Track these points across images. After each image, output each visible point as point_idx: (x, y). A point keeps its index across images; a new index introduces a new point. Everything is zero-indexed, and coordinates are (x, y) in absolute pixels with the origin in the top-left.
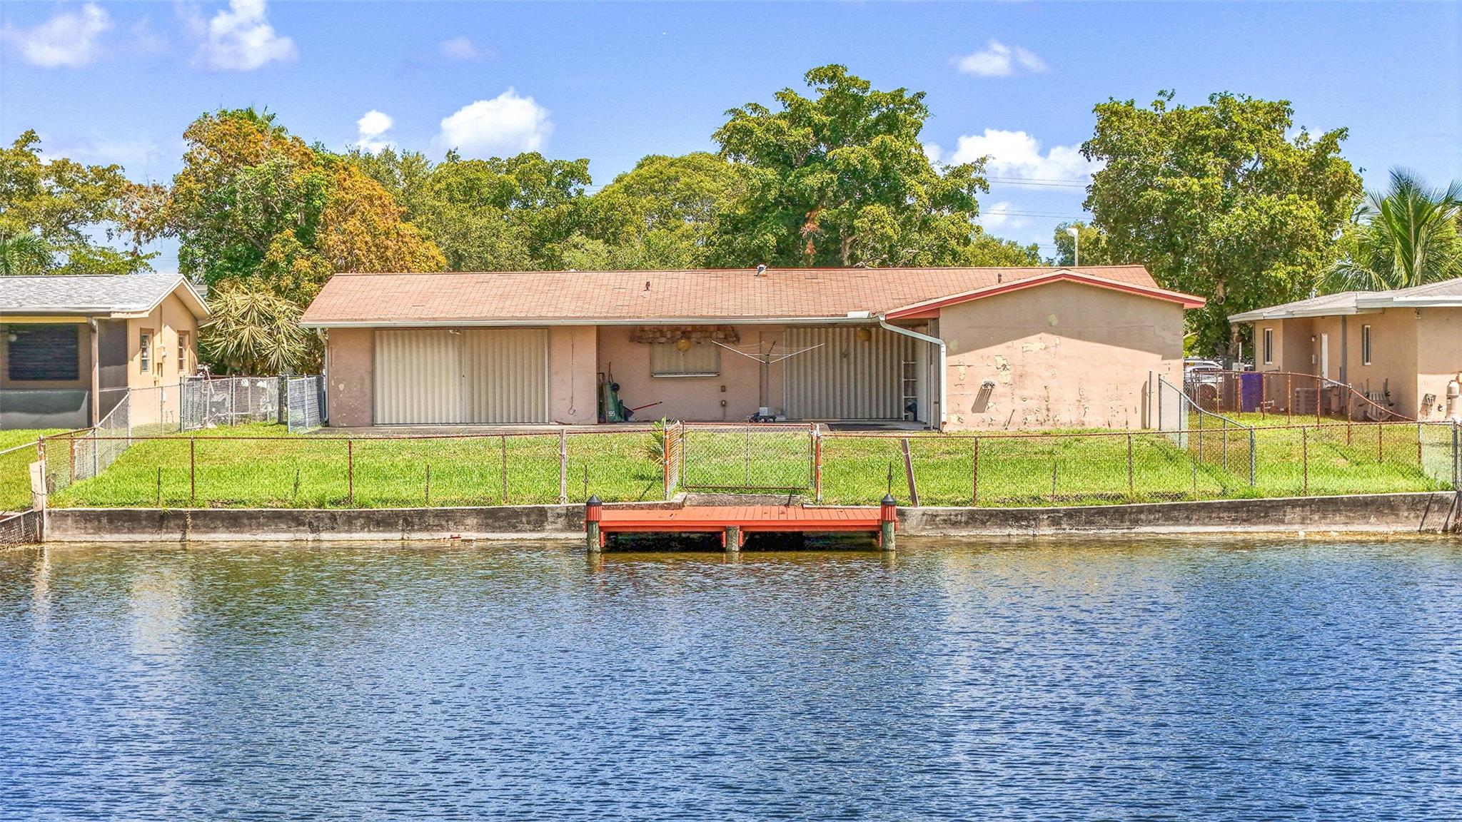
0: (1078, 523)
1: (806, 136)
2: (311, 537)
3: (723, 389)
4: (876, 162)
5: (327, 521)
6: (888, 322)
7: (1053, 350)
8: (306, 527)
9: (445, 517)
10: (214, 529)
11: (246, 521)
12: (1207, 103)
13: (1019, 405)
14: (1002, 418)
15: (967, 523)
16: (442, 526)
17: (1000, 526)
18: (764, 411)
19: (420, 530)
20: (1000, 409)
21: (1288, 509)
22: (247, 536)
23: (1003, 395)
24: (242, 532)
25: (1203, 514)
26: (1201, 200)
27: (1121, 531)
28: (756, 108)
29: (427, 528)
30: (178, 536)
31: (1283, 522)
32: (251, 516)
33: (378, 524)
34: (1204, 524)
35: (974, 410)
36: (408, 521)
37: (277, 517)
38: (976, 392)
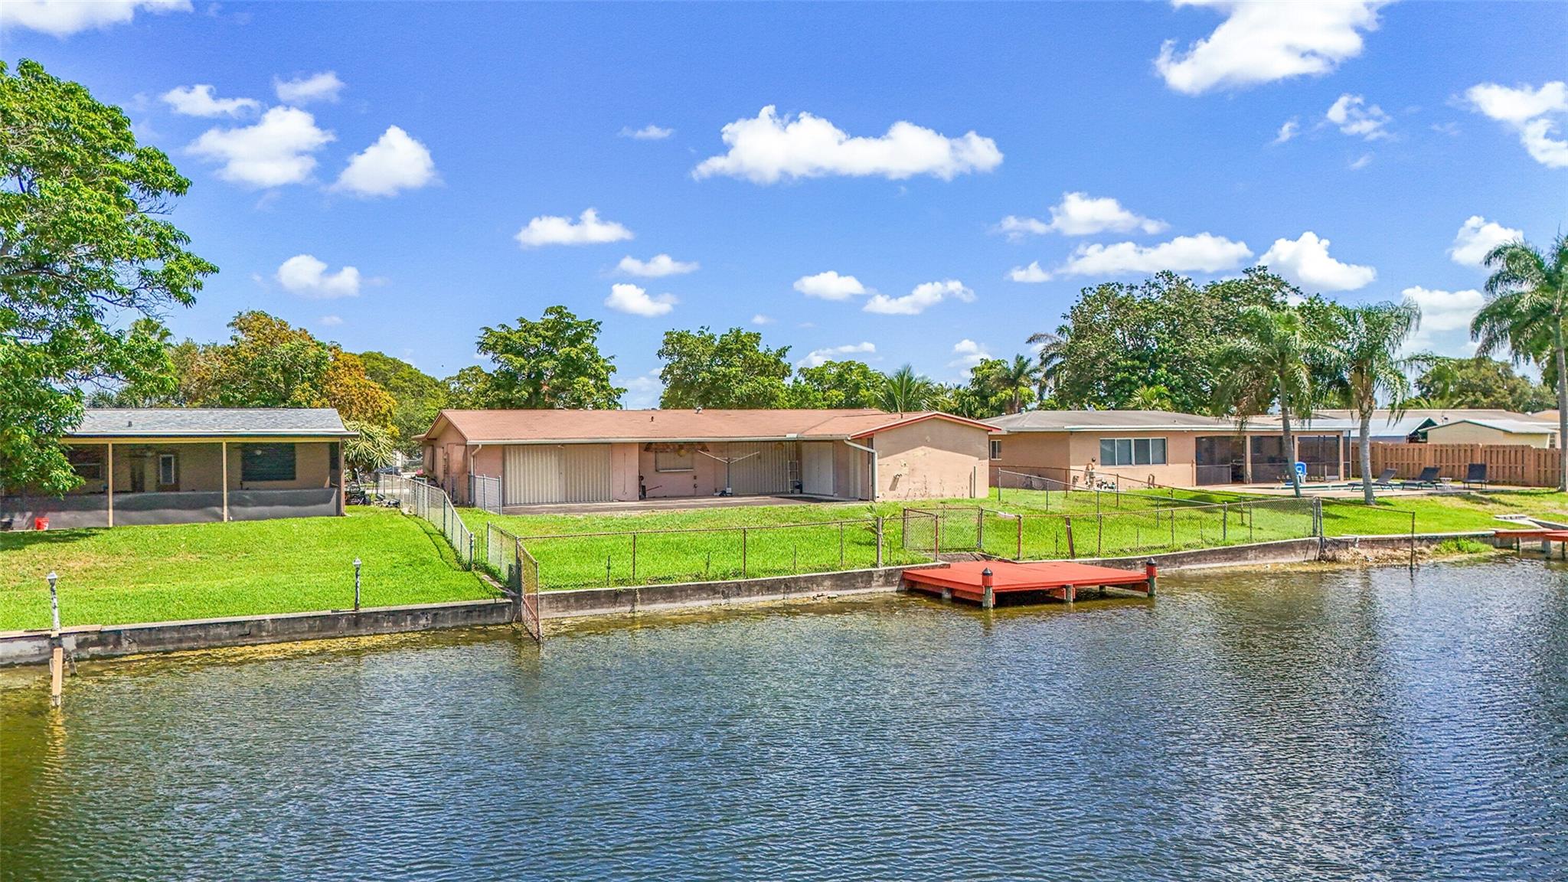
2: (723, 602)
3: (695, 478)
5: (735, 589)
6: (851, 440)
7: (928, 455)
8: (720, 595)
9: (811, 582)
10: (654, 601)
11: (678, 593)
12: (728, 333)
13: (912, 486)
14: (904, 494)
16: (808, 588)
19: (795, 592)
20: (902, 487)
22: (678, 605)
24: (675, 602)
29: (800, 590)
30: (628, 608)
32: (682, 589)
33: (768, 590)
35: (891, 489)
36: (788, 585)
37: (700, 589)
38: (891, 480)
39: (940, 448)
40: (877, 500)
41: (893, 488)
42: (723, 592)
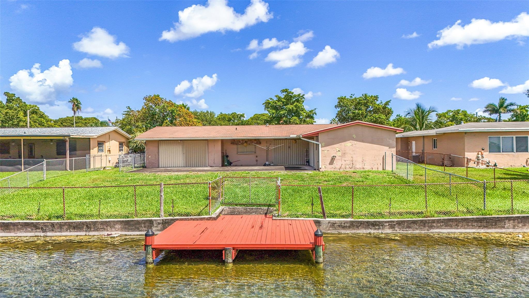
0: (403, 227)
1: (281, 104)
2: (42, 234)
3: (257, 157)
4: (295, 108)
5: (50, 227)
6: (303, 137)
7: (354, 145)
8: (40, 230)
9: (106, 225)
11: (12, 227)
12: (362, 96)
13: (344, 163)
14: (338, 167)
15: (349, 227)
16: (104, 229)
17: (366, 228)
18: (267, 163)
19: (93, 231)
20: (337, 164)
21: (507, 221)
22: (12, 234)
23: (339, 159)
24: (10, 232)
25: (464, 224)
26: (361, 115)
27: (424, 231)
28: (271, 99)
29: (97, 230)
31: (504, 227)
32: (14, 225)
33: (74, 228)
34: (465, 228)
35: (330, 164)
36: (89, 226)
37: (27, 225)
38: (330, 159)
39: (363, 141)
40: (321, 170)
41: (331, 163)
42: (42, 228)
